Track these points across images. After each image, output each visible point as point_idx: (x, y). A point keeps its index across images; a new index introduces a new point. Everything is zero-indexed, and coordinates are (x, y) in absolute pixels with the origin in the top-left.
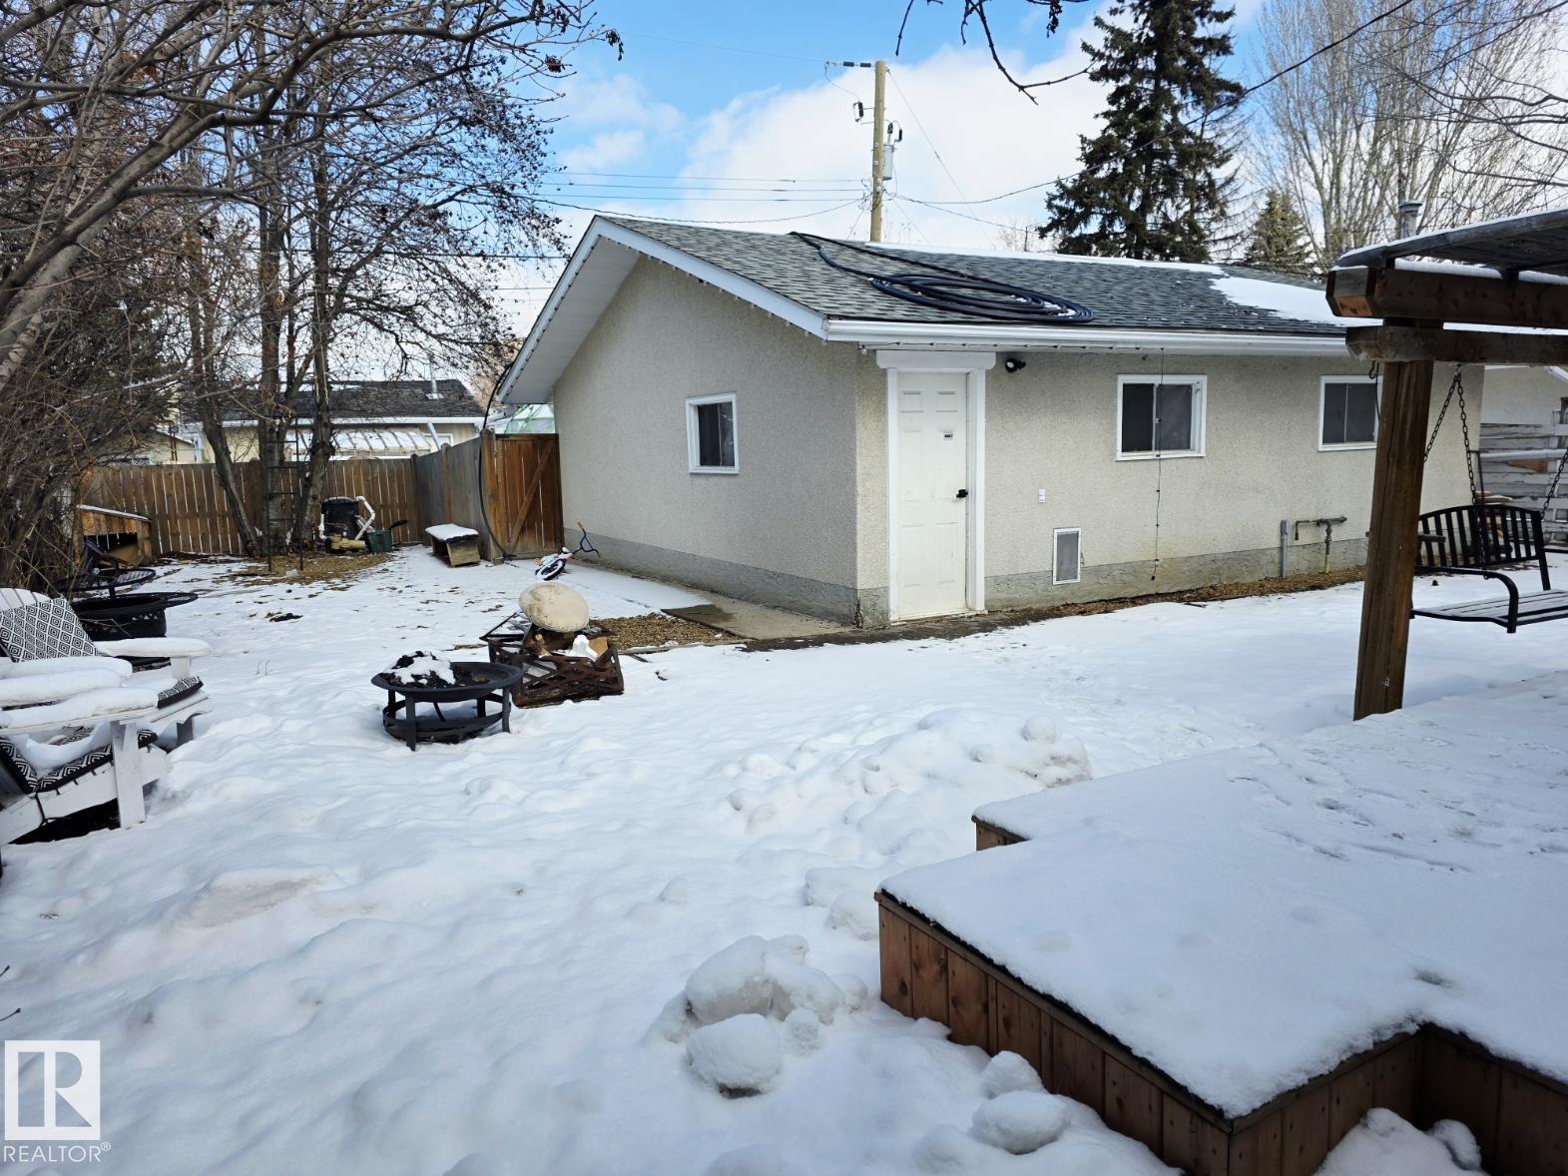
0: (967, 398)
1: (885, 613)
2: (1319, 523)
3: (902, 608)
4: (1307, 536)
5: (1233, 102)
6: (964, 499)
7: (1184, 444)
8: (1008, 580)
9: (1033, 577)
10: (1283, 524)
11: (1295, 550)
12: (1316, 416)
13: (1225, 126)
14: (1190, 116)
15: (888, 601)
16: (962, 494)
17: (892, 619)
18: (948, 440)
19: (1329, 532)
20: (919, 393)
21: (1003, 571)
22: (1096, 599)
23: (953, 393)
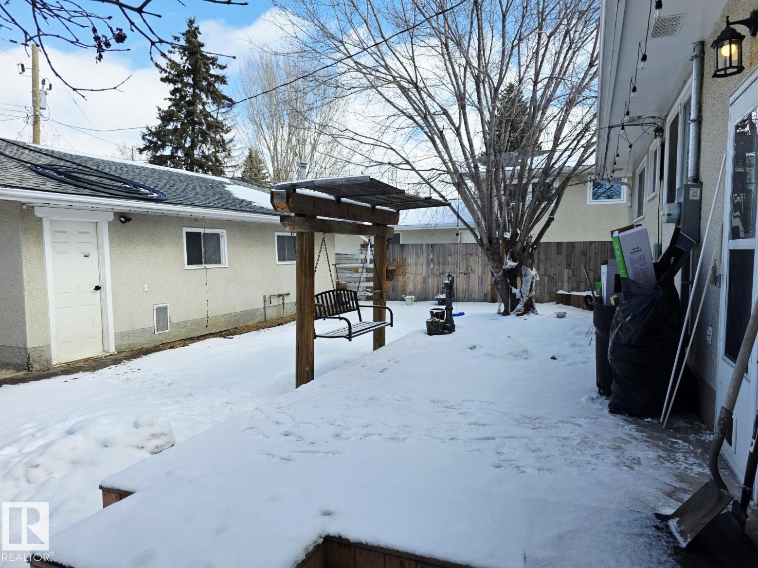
0: (97, 236)
1: (49, 361)
2: (279, 296)
3: (59, 357)
4: (276, 302)
5: (230, 106)
6: (99, 291)
7: (218, 261)
8: (128, 334)
9: (143, 331)
10: (264, 297)
11: (270, 308)
12: (274, 249)
13: (227, 116)
14: (211, 108)
15: (50, 354)
16: (98, 288)
17: (53, 364)
18: (86, 258)
19: (283, 300)
20: (65, 232)
21: (125, 329)
22: (179, 339)
23: (88, 233)
